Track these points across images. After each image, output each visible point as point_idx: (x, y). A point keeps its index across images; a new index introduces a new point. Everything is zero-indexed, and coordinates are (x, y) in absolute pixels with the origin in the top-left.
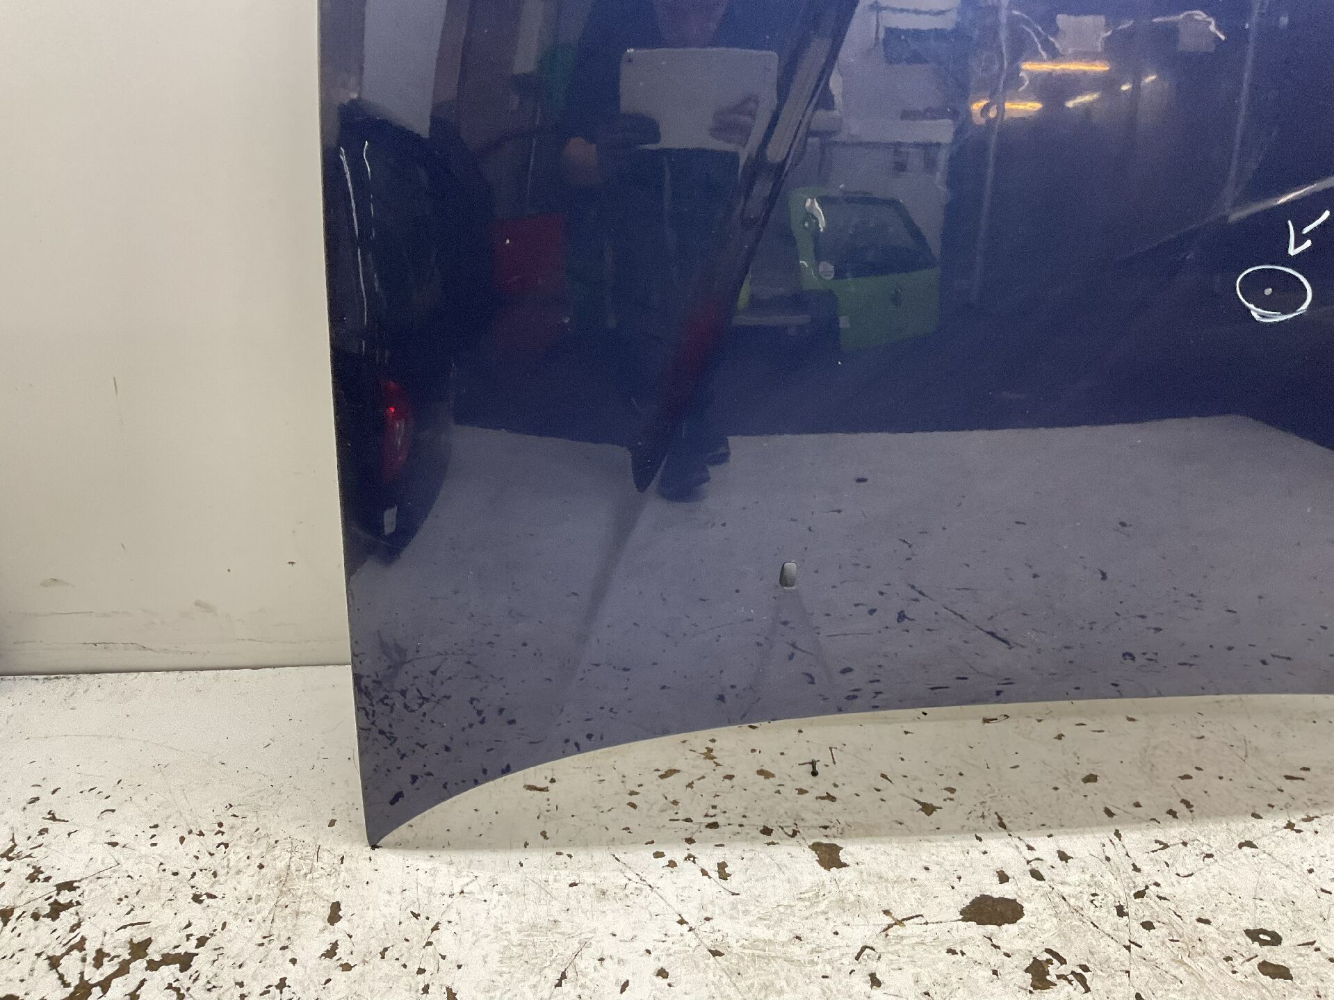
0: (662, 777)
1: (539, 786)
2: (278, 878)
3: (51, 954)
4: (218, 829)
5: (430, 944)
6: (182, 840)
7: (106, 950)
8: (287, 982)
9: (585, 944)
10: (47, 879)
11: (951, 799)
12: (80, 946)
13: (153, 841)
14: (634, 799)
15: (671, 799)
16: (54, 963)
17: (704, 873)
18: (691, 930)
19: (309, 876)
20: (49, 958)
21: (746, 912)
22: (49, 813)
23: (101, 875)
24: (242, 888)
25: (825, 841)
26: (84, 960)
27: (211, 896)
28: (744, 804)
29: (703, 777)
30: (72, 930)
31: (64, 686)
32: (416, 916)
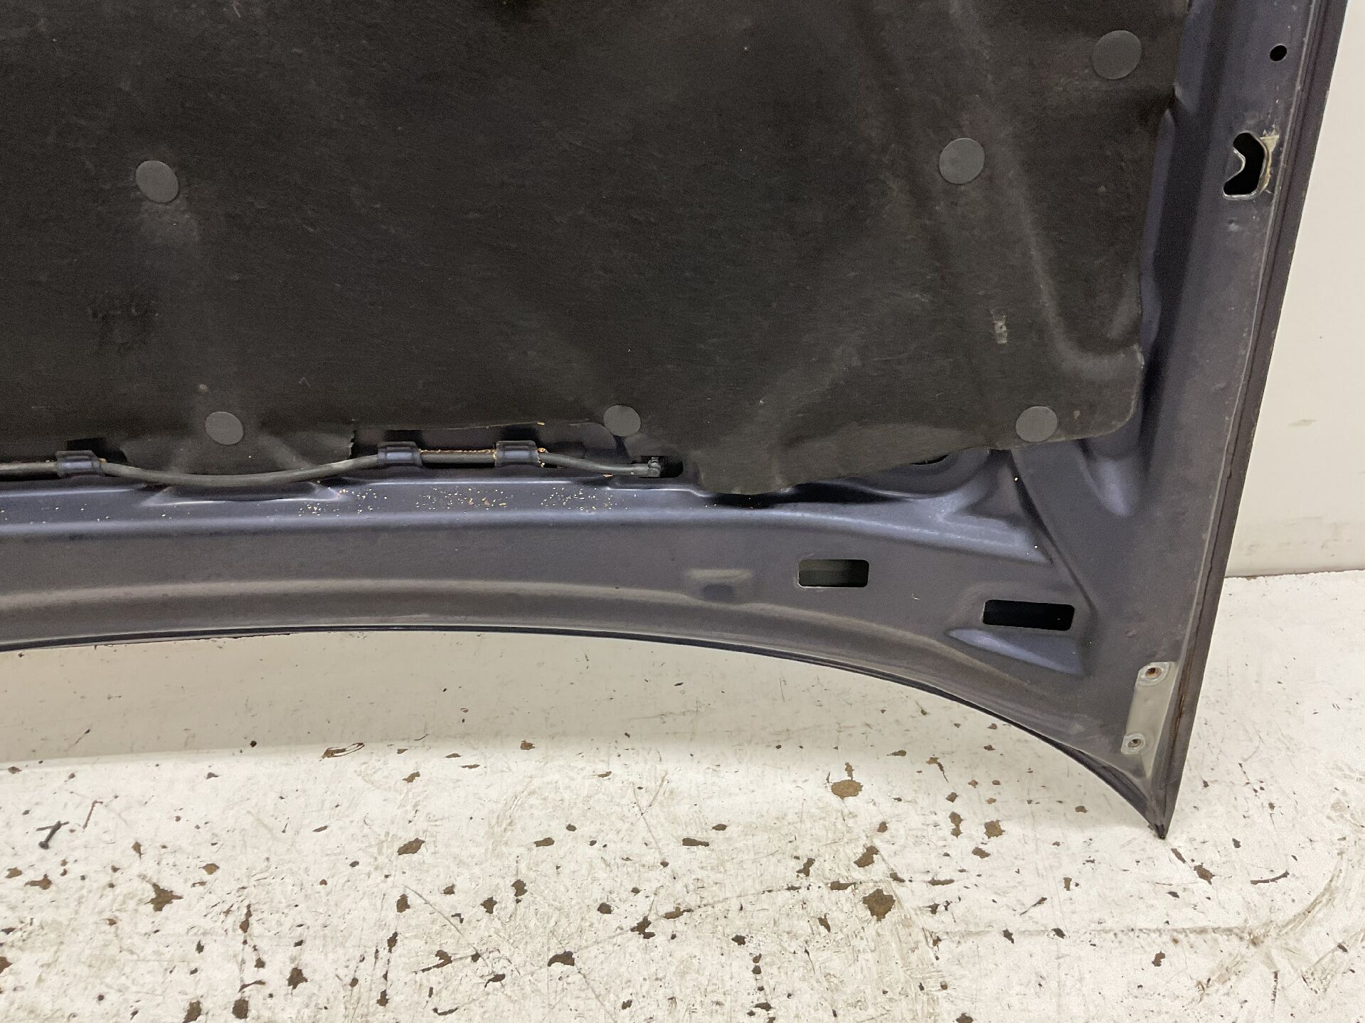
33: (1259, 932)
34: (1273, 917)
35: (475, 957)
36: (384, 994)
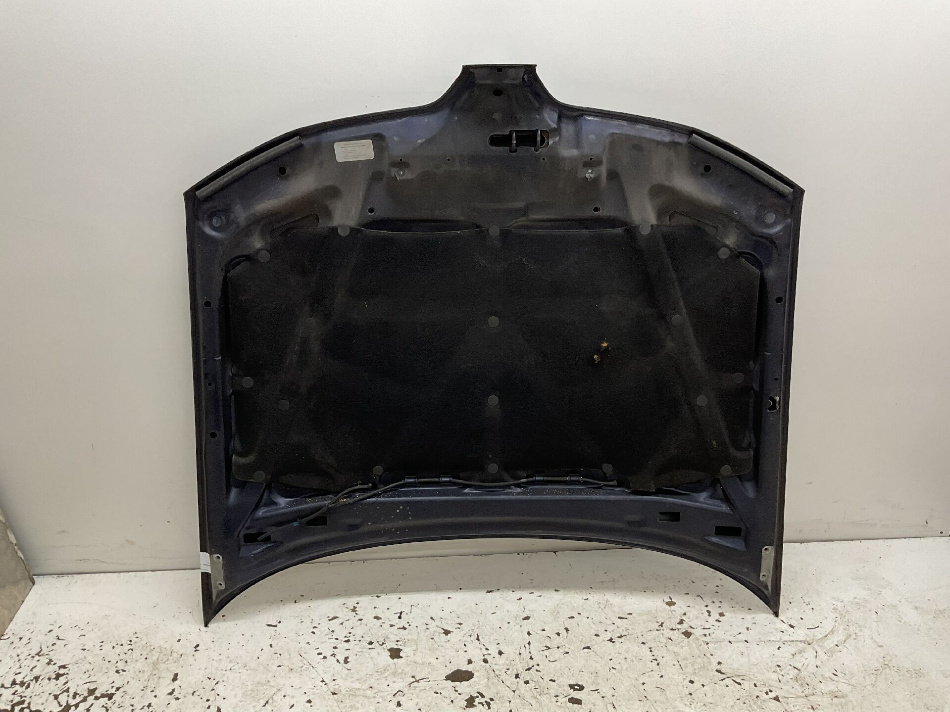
0: (329, 620)
1: (273, 624)
2: (153, 663)
3: (55, 694)
4: (130, 643)
5: (213, 690)
6: (113, 647)
7: (78, 692)
8: (152, 705)
9: (279, 690)
10: (54, 664)
11: (459, 628)
12: (67, 691)
13: (101, 648)
14: (314, 630)
15: (331, 630)
16: (56, 697)
17: (338, 661)
18: (326, 684)
19: (166, 662)
20: (54, 695)
21: (352, 677)
22: (57, 636)
23: (78, 662)
24: (137, 667)
25: (396, 647)
26: (68, 696)
27: (124, 671)
28: (364, 632)
29: (349, 620)
30: (64, 684)
31: (66, 579)
32: (209, 679)
33: (810, 642)
34: (815, 638)
35: (558, 647)
36: (531, 657)
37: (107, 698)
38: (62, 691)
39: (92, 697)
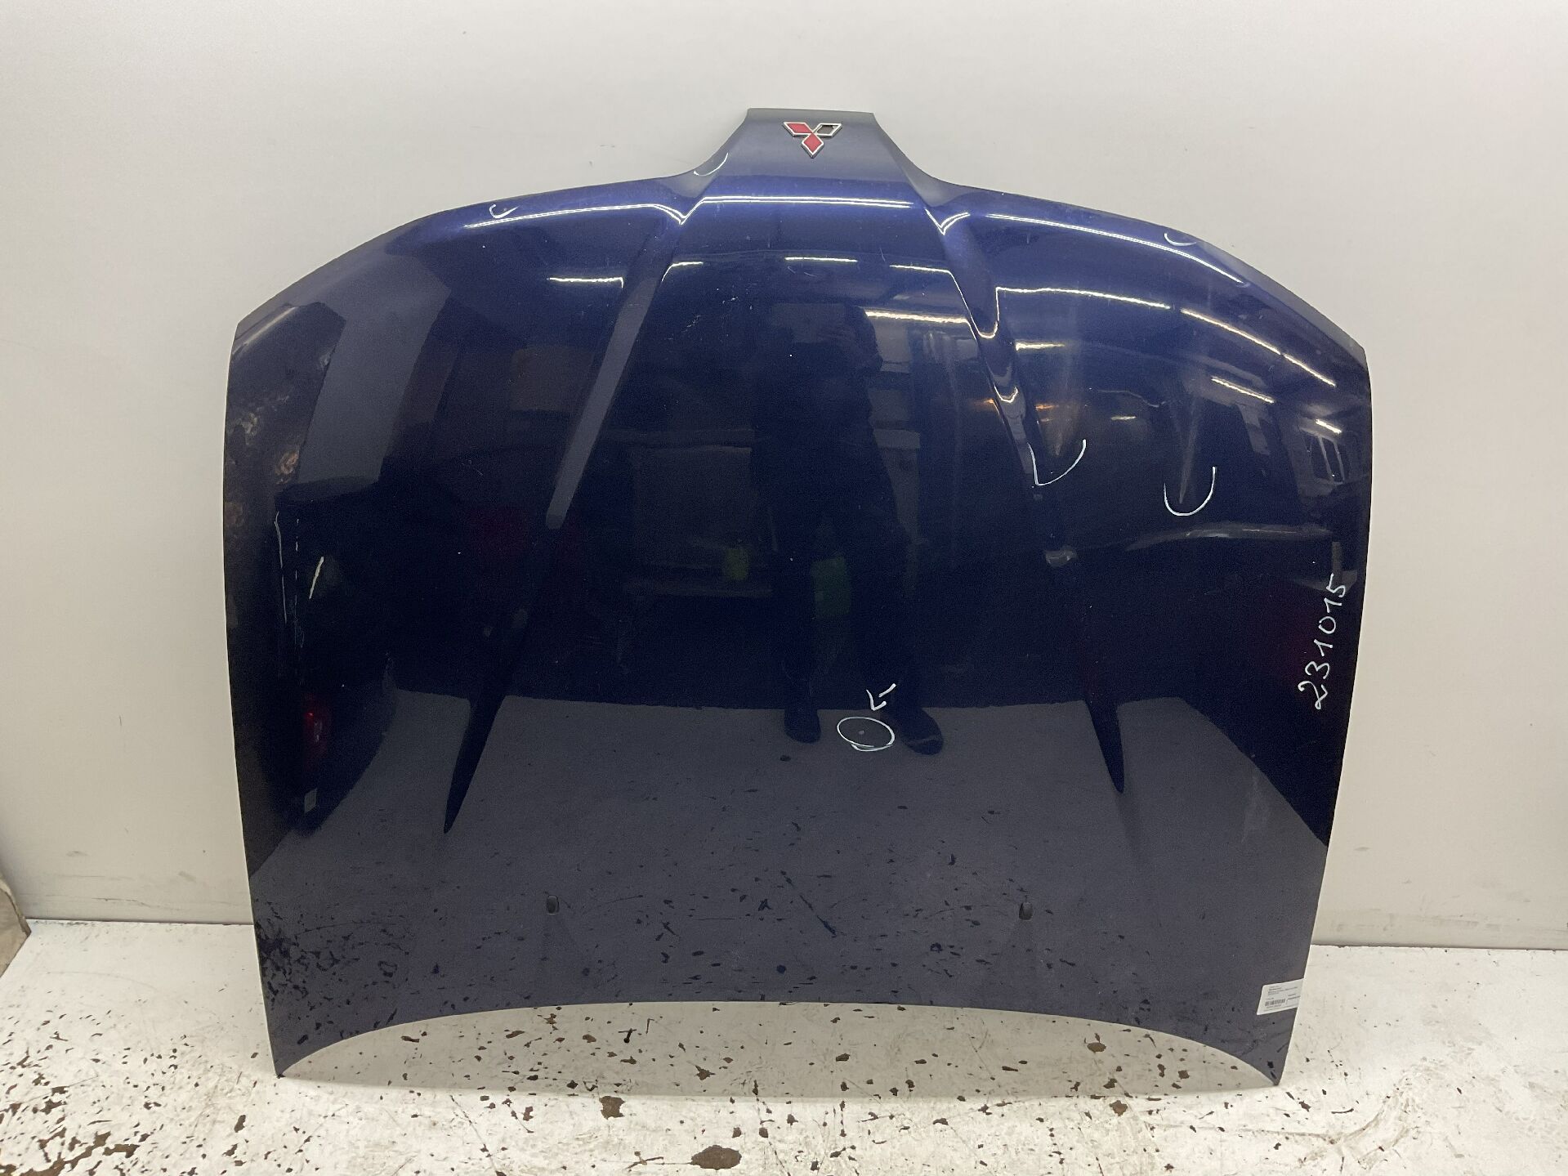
0: (509, 1036)
1: (413, 1038)
2: (207, 1095)
3: (42, 1138)
4: (173, 1054)
5: (301, 1151)
6: (146, 1060)
7: (78, 1138)
8: (196, 1171)
9: (409, 1160)
10: (47, 1084)
11: (725, 1068)
12: (62, 1134)
13: (125, 1060)
14: (480, 1053)
15: (509, 1055)
16: (43, 1144)
17: (514, 1114)
18: (489, 1156)
19: (229, 1095)
20: (40, 1141)
21: (533, 1146)
22: (56, 1033)
23: (84, 1083)
24: (180, 1100)
25: (614, 1095)
26: (63, 1144)
27: (157, 1105)
28: (564, 1063)
29: (541, 1039)
30: (58, 1122)
31: (81, 930)
32: (297, 1130)
37: (125, 1153)
38: (53, 1134)
39: (101, 1149)
